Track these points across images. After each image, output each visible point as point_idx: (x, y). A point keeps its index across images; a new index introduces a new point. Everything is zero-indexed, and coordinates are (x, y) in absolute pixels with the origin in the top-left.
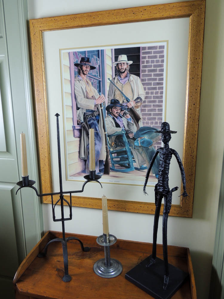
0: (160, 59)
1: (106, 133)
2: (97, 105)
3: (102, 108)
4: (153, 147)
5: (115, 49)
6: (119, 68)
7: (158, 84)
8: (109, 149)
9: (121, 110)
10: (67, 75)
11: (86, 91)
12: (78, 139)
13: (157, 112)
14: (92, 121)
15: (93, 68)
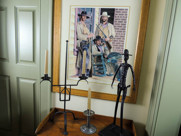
0: (125, 16)
1: (92, 54)
2: (89, 38)
3: (91, 40)
4: (117, 63)
5: (101, 8)
6: (102, 19)
7: (123, 29)
8: (93, 63)
9: (102, 42)
10: (73, 20)
11: (83, 30)
12: (76, 56)
13: (121, 45)
14: (85, 47)
15: (88, 18)
